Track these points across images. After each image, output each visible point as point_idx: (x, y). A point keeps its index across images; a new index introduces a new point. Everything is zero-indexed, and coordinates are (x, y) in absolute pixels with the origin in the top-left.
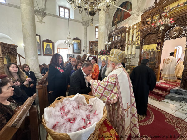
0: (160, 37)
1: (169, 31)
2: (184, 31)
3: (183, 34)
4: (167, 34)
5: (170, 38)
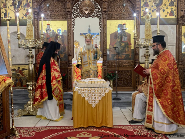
0: (70, 10)
1: (78, 3)
2: (96, 8)
3: (95, 13)
4: (76, 7)
5: (82, 16)
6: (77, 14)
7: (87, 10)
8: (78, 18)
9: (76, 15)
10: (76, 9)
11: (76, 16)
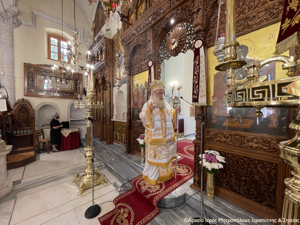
2: (188, 35)
3: (187, 43)
5: (170, 56)
6: (164, 55)
7: (173, 44)
8: (165, 60)
9: (162, 57)
10: (163, 48)
11: (162, 59)
